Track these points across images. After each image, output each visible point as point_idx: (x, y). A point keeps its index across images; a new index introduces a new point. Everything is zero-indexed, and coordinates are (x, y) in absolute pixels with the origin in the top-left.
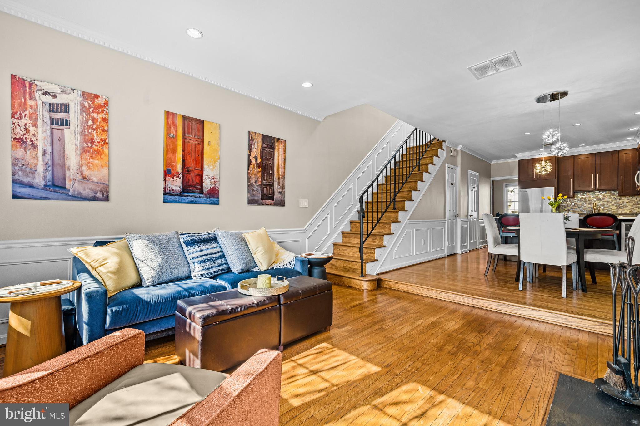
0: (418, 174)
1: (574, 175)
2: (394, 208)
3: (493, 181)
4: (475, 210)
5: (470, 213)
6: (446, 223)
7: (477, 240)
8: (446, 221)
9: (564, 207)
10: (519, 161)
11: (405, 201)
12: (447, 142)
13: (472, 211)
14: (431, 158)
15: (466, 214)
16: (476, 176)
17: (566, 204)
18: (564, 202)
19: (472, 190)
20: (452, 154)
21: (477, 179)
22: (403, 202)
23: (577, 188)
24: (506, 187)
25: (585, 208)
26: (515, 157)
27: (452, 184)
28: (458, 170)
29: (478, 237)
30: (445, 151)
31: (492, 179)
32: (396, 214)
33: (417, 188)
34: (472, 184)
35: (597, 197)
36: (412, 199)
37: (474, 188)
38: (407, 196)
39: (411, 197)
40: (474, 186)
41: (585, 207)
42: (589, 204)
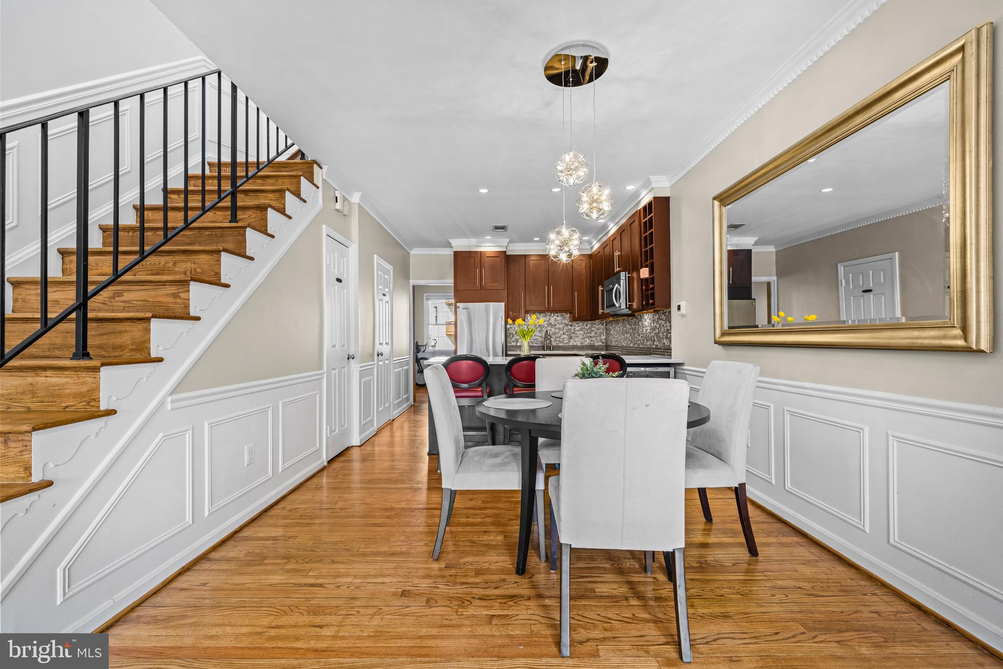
0: (228, 232)
1: (525, 286)
2: (83, 352)
3: (414, 287)
4: (387, 342)
5: (378, 348)
6: (325, 380)
7: (390, 403)
8: (325, 375)
9: (511, 336)
10: (455, 252)
11: (148, 320)
12: (325, 168)
13: (381, 344)
14: (277, 195)
15: (371, 351)
16: (387, 272)
17: (514, 331)
18: (511, 328)
19: (381, 300)
20: (338, 206)
21: (390, 278)
22: (140, 326)
23: (529, 307)
24: (427, 299)
25: (536, 338)
26: (450, 245)
27: (339, 280)
28: (353, 250)
29: (391, 397)
30: (320, 191)
31: (413, 282)
32: (87, 378)
33: (218, 274)
34: (380, 287)
35: (549, 321)
36: (192, 314)
37: (384, 295)
38: (170, 300)
39: (187, 307)
40: (384, 293)
41: (535, 335)
42: (540, 332)
